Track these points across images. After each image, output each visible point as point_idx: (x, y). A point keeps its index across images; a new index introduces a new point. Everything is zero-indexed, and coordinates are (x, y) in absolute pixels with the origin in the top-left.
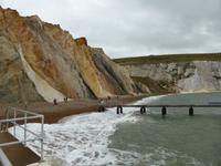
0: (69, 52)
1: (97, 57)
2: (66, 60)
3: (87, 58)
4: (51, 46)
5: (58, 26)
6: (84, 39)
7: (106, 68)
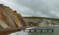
0: (11, 14)
1: (19, 16)
2: (10, 16)
3: (16, 16)
4: (6, 12)
5: (9, 7)
6: (16, 11)
7: (21, 19)
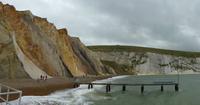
0: (53, 39)
2: (49, 45)
3: (67, 44)
4: (39, 34)
5: (45, 20)
6: (65, 30)
7: (81, 53)
